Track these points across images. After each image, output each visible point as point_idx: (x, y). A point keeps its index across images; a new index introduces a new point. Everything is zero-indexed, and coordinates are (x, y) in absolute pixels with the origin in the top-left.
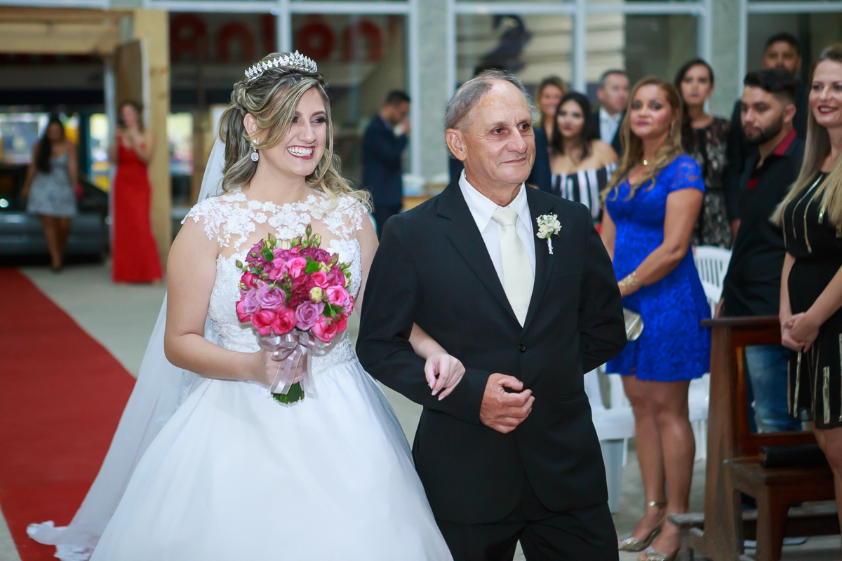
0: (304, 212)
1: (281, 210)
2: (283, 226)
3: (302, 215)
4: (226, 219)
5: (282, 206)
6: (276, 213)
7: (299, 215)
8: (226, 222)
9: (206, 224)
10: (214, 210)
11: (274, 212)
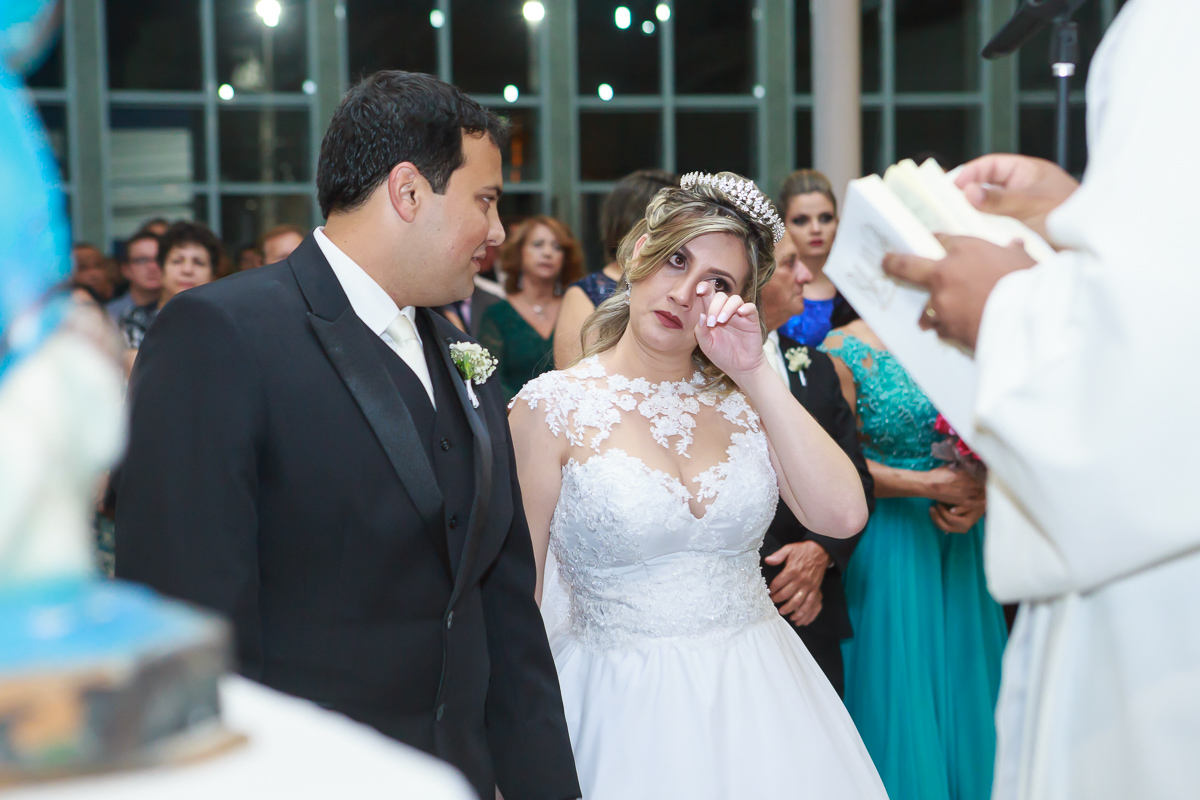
0: (689, 396)
1: (657, 391)
2: (660, 415)
3: (687, 400)
4: (576, 405)
5: (659, 385)
6: (650, 396)
7: (683, 400)
8: (577, 408)
9: (547, 413)
10: (559, 390)
11: (647, 394)
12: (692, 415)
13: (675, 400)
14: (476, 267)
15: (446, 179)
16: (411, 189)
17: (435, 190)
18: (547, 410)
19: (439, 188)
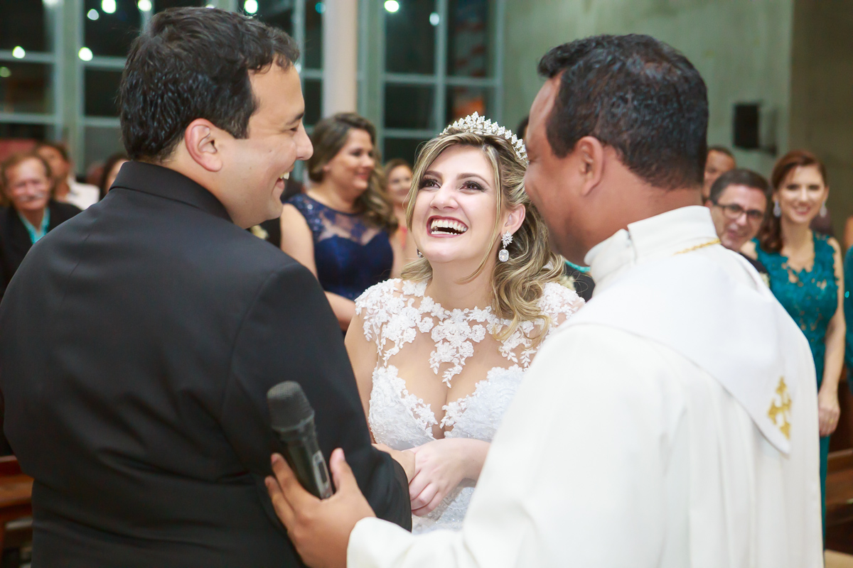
0: (478, 324)
1: (450, 317)
2: (445, 340)
3: (476, 327)
4: (389, 318)
5: (451, 311)
6: (444, 319)
7: (471, 327)
8: (388, 321)
9: (365, 320)
11: (442, 319)
12: (474, 344)
13: (465, 326)
14: (279, 190)
15: (245, 124)
16: (210, 140)
17: (236, 137)
18: (366, 318)
19: (241, 133)
